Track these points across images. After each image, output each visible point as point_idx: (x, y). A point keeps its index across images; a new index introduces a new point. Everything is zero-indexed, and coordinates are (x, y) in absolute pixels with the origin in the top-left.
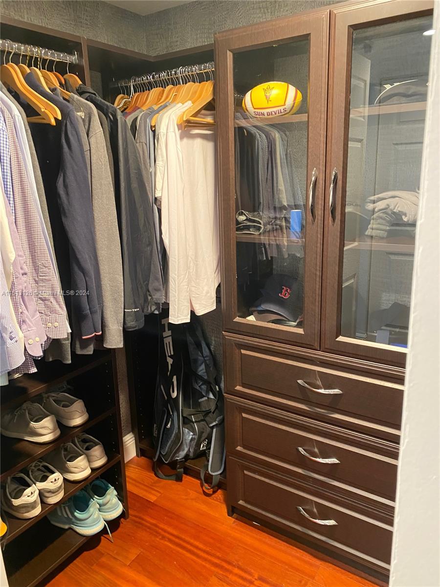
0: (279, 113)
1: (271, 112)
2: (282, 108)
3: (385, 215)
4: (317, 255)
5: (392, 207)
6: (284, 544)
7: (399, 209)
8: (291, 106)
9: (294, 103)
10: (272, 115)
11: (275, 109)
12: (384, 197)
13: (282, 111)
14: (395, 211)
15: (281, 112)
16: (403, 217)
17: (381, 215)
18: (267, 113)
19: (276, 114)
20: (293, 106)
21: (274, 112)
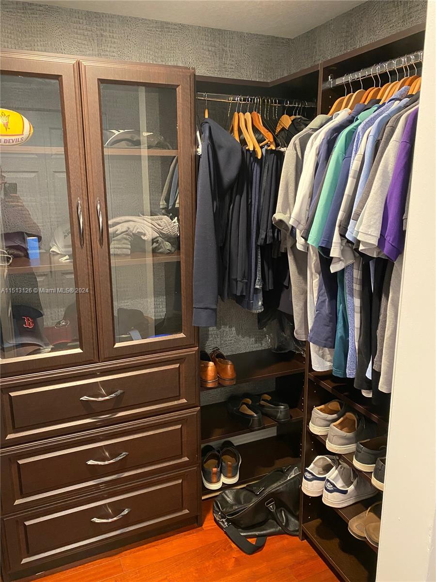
0: (16, 142)
1: (9, 140)
2: (20, 137)
3: (128, 237)
4: (89, 276)
5: (131, 229)
6: (79, 568)
7: (138, 230)
8: (27, 136)
9: (30, 134)
10: (9, 142)
11: (13, 138)
12: (119, 221)
13: (20, 140)
14: (133, 232)
15: (18, 141)
16: (142, 237)
17: (125, 236)
18: (5, 140)
19: (13, 142)
20: (28, 137)
21: (12, 140)
